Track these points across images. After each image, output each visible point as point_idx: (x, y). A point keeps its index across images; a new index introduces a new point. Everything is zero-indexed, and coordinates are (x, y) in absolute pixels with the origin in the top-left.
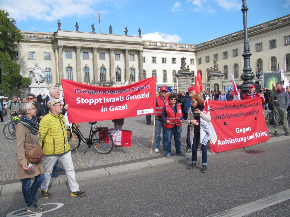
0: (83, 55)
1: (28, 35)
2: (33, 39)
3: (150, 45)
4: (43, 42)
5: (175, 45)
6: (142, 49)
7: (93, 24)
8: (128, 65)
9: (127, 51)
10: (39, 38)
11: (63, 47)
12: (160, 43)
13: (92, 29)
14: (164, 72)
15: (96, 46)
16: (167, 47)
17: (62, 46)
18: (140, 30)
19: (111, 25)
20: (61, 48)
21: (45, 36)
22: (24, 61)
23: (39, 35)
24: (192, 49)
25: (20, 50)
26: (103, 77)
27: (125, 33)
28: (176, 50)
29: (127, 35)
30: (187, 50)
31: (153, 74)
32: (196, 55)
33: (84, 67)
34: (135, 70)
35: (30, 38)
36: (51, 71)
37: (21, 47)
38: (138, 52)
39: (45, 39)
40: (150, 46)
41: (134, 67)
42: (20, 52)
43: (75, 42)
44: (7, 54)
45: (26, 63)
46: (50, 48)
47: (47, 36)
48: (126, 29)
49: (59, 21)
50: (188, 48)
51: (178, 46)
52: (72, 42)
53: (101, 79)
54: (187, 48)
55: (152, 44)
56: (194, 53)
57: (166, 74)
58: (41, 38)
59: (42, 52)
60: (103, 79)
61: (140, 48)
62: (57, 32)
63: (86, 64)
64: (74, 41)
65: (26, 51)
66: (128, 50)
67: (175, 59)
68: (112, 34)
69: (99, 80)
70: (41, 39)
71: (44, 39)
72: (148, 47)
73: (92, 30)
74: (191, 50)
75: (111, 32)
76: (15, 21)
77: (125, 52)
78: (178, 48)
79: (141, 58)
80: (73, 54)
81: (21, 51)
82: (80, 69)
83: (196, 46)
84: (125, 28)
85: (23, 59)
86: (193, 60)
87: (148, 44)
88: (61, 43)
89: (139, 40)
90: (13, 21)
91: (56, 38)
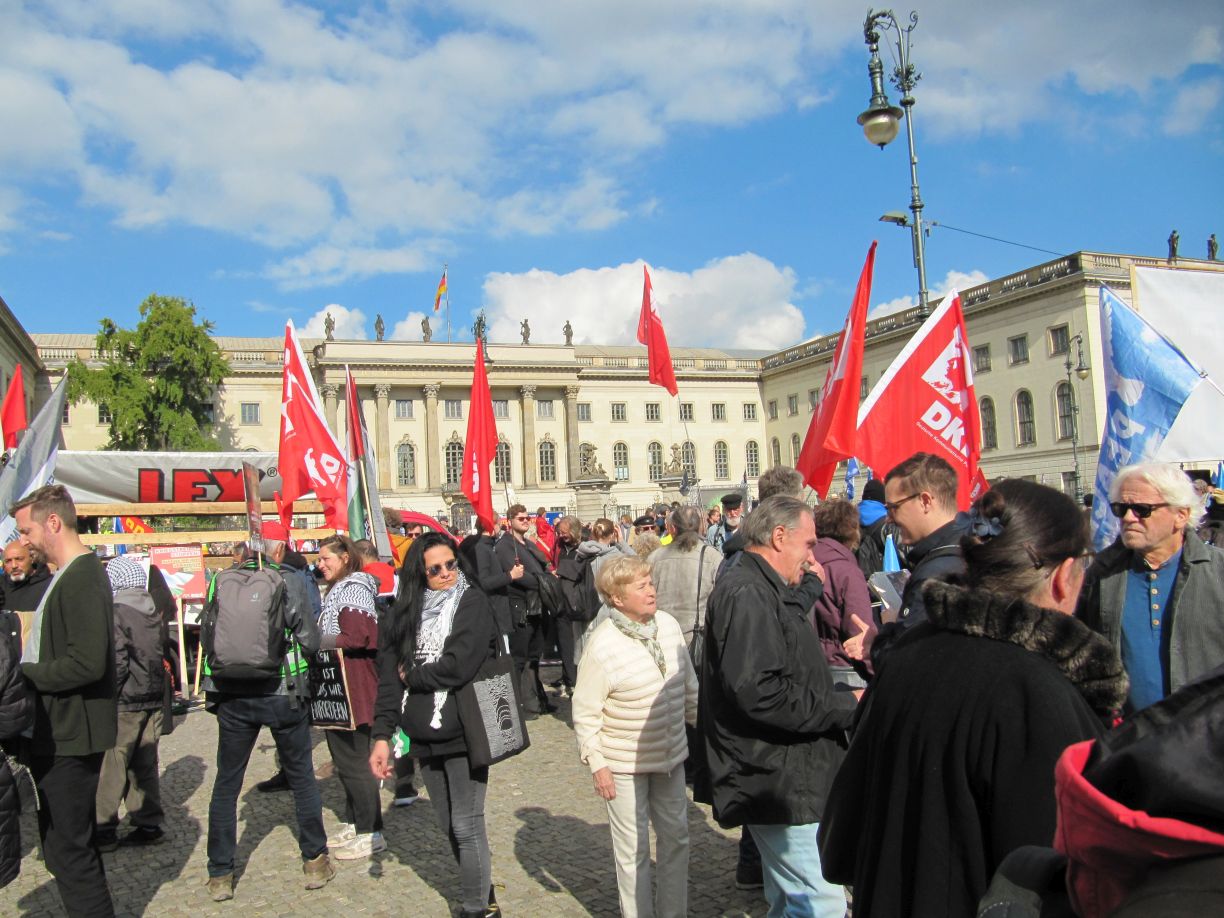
0: (398, 409)
1: (243, 355)
2: (255, 367)
3: (607, 367)
5: (690, 362)
6: (575, 383)
7: (428, 318)
8: (532, 434)
9: (527, 392)
10: (274, 364)
11: (340, 388)
13: (424, 332)
14: (654, 448)
15: (435, 382)
17: (337, 387)
18: (568, 327)
22: (233, 430)
23: (273, 354)
24: (751, 369)
25: (220, 399)
26: (455, 471)
27: (522, 338)
28: (694, 377)
29: (529, 344)
30: (730, 374)
31: (617, 454)
32: (762, 392)
33: (400, 442)
34: (556, 448)
35: (248, 363)
37: (225, 390)
38: (562, 392)
40: (605, 369)
41: (551, 437)
42: (220, 405)
43: (375, 373)
44: (190, 416)
45: (236, 434)
48: (525, 325)
49: (329, 315)
50: (735, 370)
51: (702, 363)
52: (364, 374)
53: (449, 476)
54: (730, 370)
55: (613, 361)
56: (755, 384)
57: (659, 453)
60: (455, 475)
61: (567, 379)
62: (323, 346)
63: (406, 435)
64: (372, 370)
65: (237, 402)
66: (530, 388)
67: (690, 406)
69: (444, 479)
70: (279, 365)
72: (599, 372)
73: (424, 335)
74: (743, 374)
77: (522, 393)
78: (699, 370)
79: (573, 410)
80: (368, 404)
81: (224, 402)
82: (387, 452)
83: (763, 361)
84: (521, 323)
85: (229, 425)
86: (753, 405)
87: (601, 362)
88: (333, 378)
89: (567, 357)
90: (207, 325)
91: (321, 365)
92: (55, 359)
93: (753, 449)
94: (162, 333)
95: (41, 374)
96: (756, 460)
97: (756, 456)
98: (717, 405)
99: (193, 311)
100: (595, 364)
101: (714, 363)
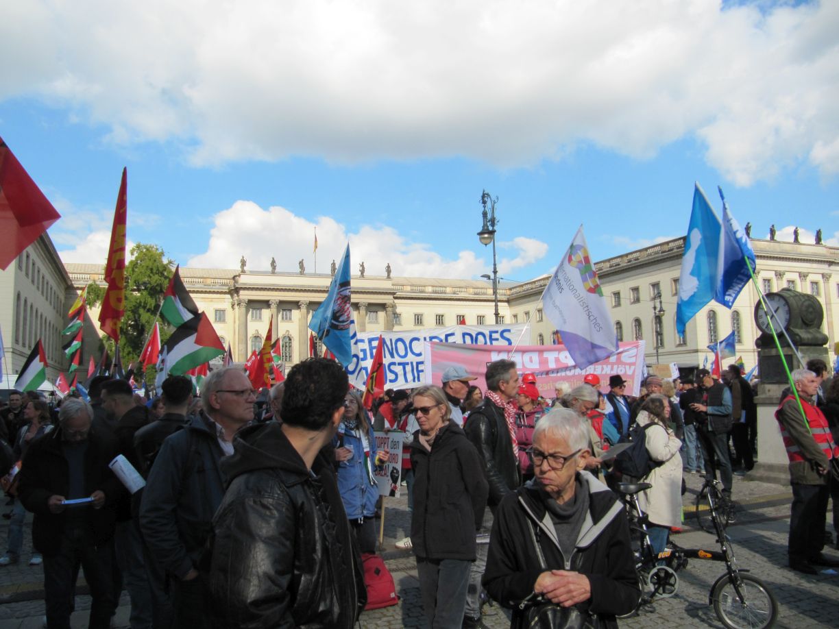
0: (283, 314)
1: (190, 280)
2: (198, 287)
5: (464, 290)
6: (392, 300)
7: (303, 260)
9: (362, 307)
10: (209, 286)
12: (433, 286)
13: (300, 268)
15: (306, 299)
16: (445, 293)
17: (247, 301)
18: (388, 267)
19: (334, 261)
20: (245, 304)
21: (219, 281)
23: (207, 279)
24: (501, 295)
27: (360, 273)
28: (466, 299)
29: (364, 277)
30: (489, 297)
32: (510, 309)
35: (193, 285)
38: (383, 306)
39: (217, 286)
40: (411, 292)
43: (269, 293)
46: (226, 302)
47: (222, 281)
48: (362, 266)
49: (243, 257)
51: (471, 290)
52: (263, 293)
54: (489, 295)
55: (415, 288)
56: (506, 304)
59: (212, 309)
61: (387, 299)
63: (288, 331)
64: (267, 291)
66: (364, 304)
67: (463, 316)
70: (212, 286)
71: (215, 286)
72: (407, 295)
73: (300, 270)
74: (497, 298)
78: (470, 294)
80: (265, 312)
83: (510, 289)
84: (360, 264)
86: (503, 317)
87: (409, 288)
88: (245, 295)
89: (387, 285)
90: (170, 262)
91: (237, 288)
92: (78, 280)
94: (145, 268)
95: (69, 289)
98: (481, 317)
99: (162, 254)
100: (405, 290)
101: (479, 290)
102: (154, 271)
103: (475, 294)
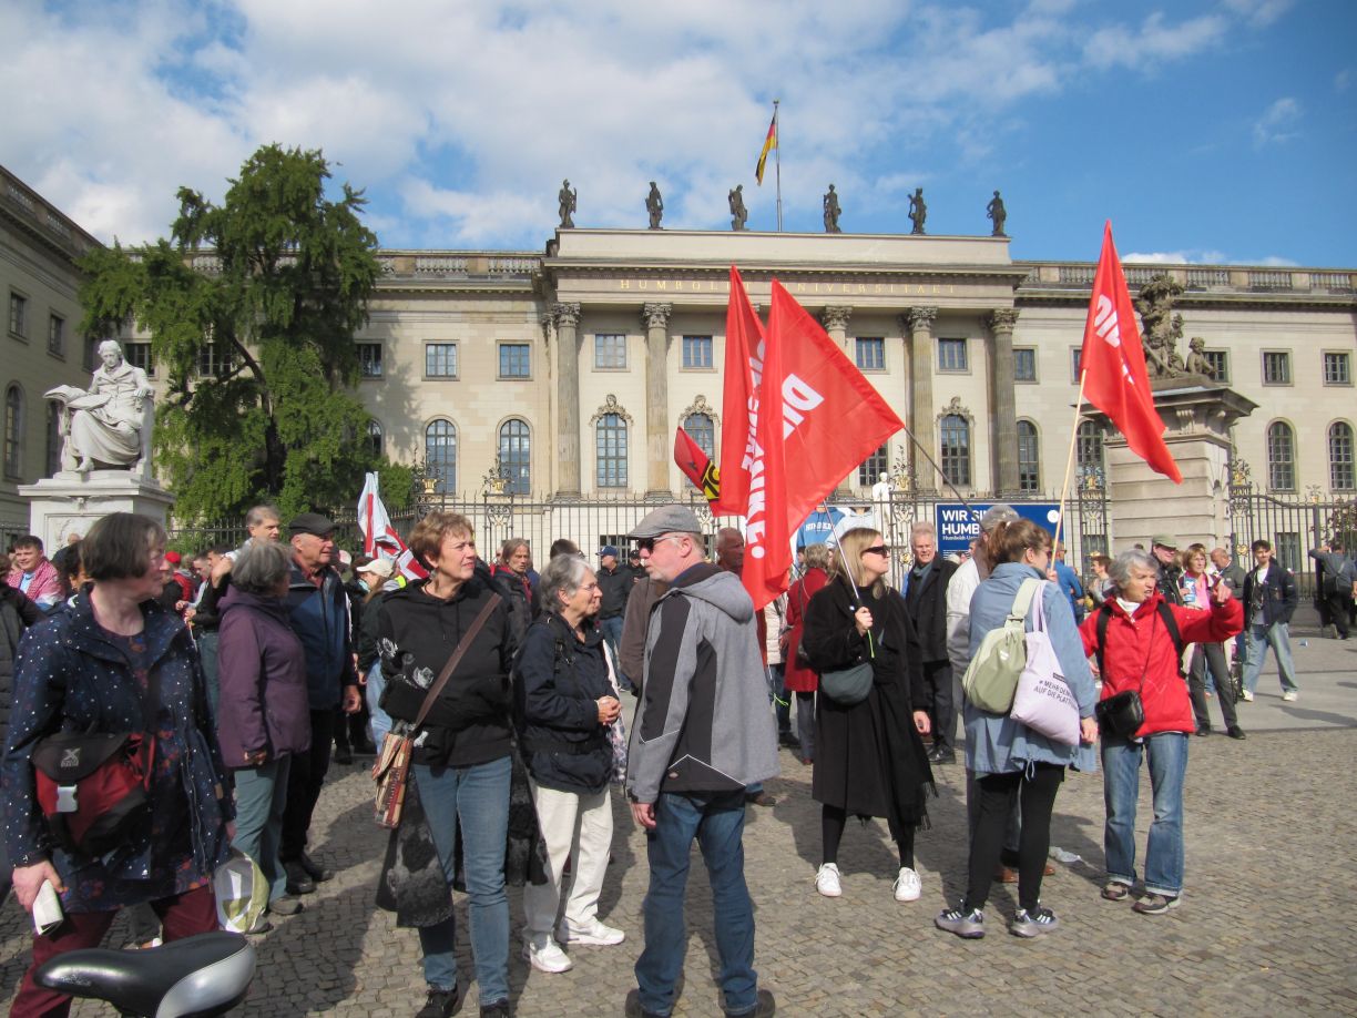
0: (687, 351)
1: (432, 263)
2: (452, 282)
3: (1065, 284)
4: (493, 291)
5: (1222, 277)
6: (1010, 304)
8: (928, 399)
9: (920, 321)
10: (480, 277)
11: (581, 311)
13: (733, 212)
17: (577, 307)
18: (997, 203)
19: (832, 187)
20: (572, 319)
21: (510, 264)
22: (409, 388)
23: (480, 260)
24: (1337, 291)
25: (391, 335)
27: (911, 223)
28: (1228, 303)
29: (923, 234)
30: (1301, 297)
31: (1083, 443)
33: (689, 409)
34: (971, 424)
35: (439, 276)
36: (527, 436)
37: (398, 321)
38: (986, 322)
39: (506, 279)
40: (1062, 287)
41: (963, 404)
42: (391, 346)
43: (643, 285)
44: (310, 351)
45: (413, 396)
46: (527, 322)
47: (517, 264)
48: (917, 200)
49: (566, 184)
50: (1309, 291)
51: (1244, 279)
52: (625, 284)
54: (1298, 290)
55: (1076, 274)
56: (1346, 317)
58: (486, 277)
59: (491, 341)
61: (998, 298)
62: (557, 240)
63: (700, 397)
64: (638, 278)
65: (417, 341)
66: (925, 313)
67: (1222, 354)
68: (837, 230)
70: (489, 279)
71: (501, 277)
72: (1052, 293)
73: (733, 217)
74: (1326, 298)
75: (834, 222)
76: (358, 198)
77: (910, 323)
78: (1238, 289)
79: (1005, 356)
80: (635, 345)
81: (396, 340)
82: (663, 424)
84: (910, 196)
85: (403, 379)
86: (1343, 355)
87: (1054, 275)
88: (571, 292)
89: (995, 255)
90: (351, 198)
91: (549, 270)
93: (1342, 436)
96: (1347, 458)
97: (1347, 450)
98: (1273, 355)
100: (1044, 278)
101: (1267, 278)
102: (273, 202)
103: (1256, 289)
